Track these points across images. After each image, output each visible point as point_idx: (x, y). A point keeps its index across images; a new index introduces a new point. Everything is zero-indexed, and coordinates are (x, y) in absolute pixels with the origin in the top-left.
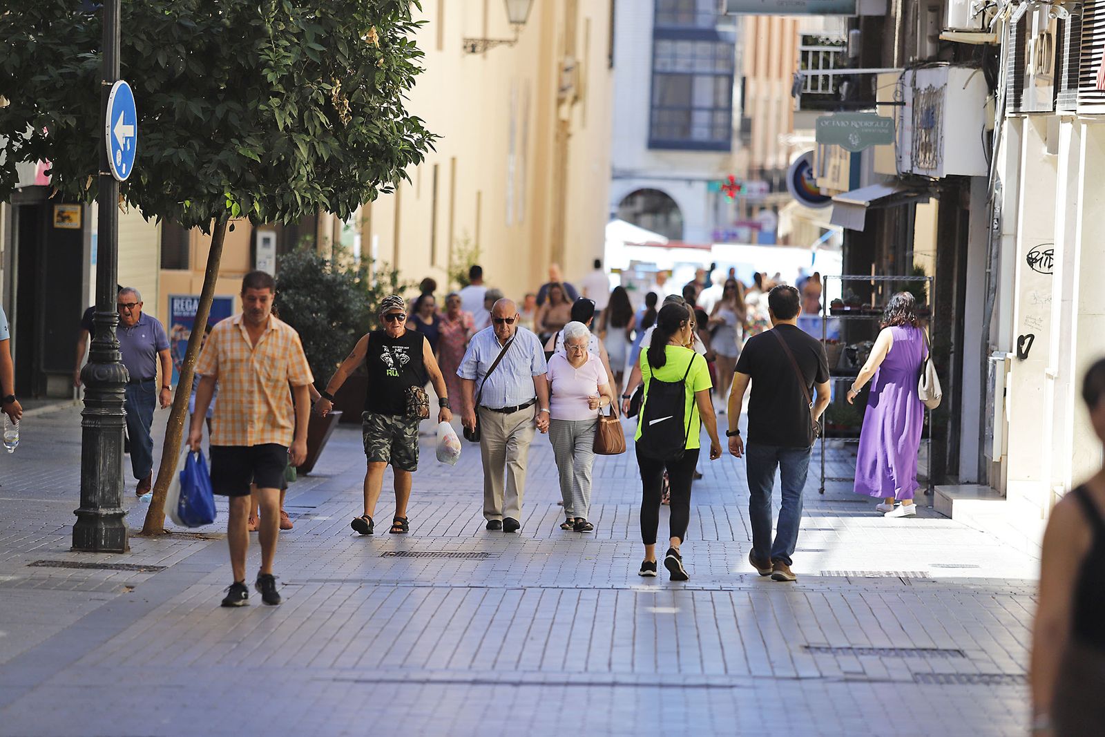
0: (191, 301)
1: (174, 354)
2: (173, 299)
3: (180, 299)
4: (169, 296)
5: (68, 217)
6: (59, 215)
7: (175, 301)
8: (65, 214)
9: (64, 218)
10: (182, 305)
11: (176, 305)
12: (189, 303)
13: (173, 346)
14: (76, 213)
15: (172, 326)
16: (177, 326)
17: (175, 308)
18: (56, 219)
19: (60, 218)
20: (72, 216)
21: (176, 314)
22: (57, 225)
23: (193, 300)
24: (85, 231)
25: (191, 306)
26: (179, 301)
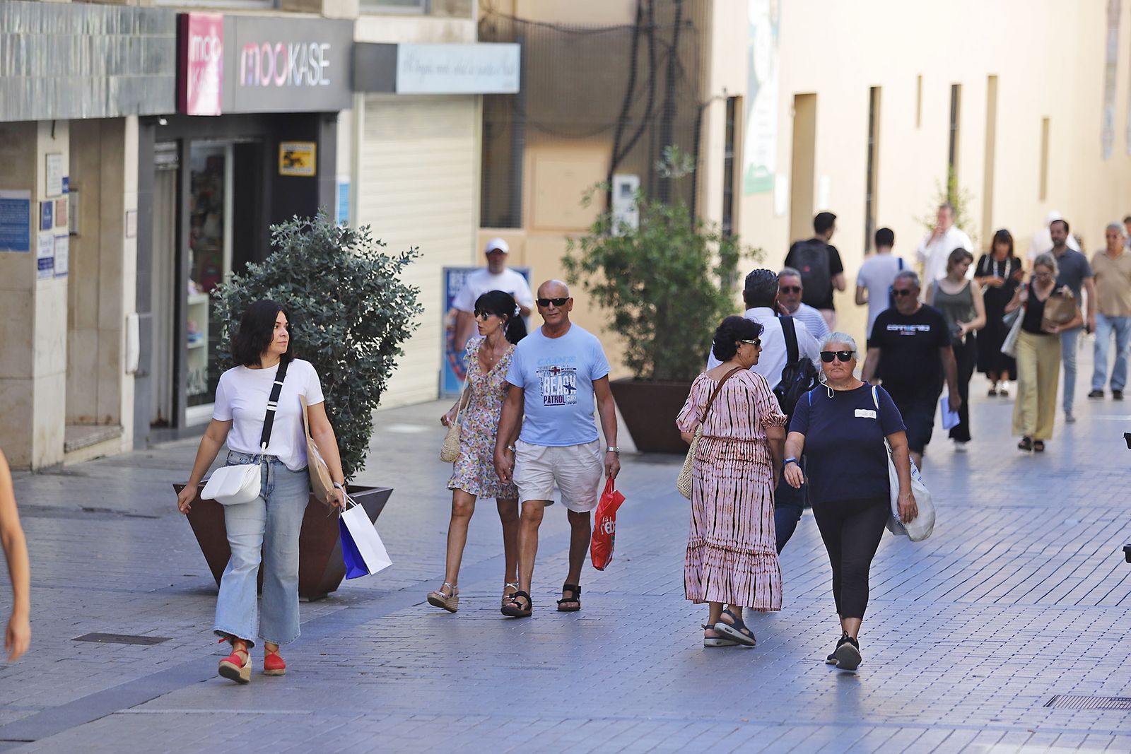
2: (448, 273)
3: (457, 272)
4: (443, 268)
5: (298, 160)
6: (286, 157)
7: (452, 274)
8: (294, 156)
9: (293, 162)
11: (453, 281)
14: (309, 154)
15: (448, 311)
17: (451, 286)
18: (282, 162)
19: (287, 162)
20: (304, 159)
22: (284, 171)
24: (323, 180)
26: (456, 274)
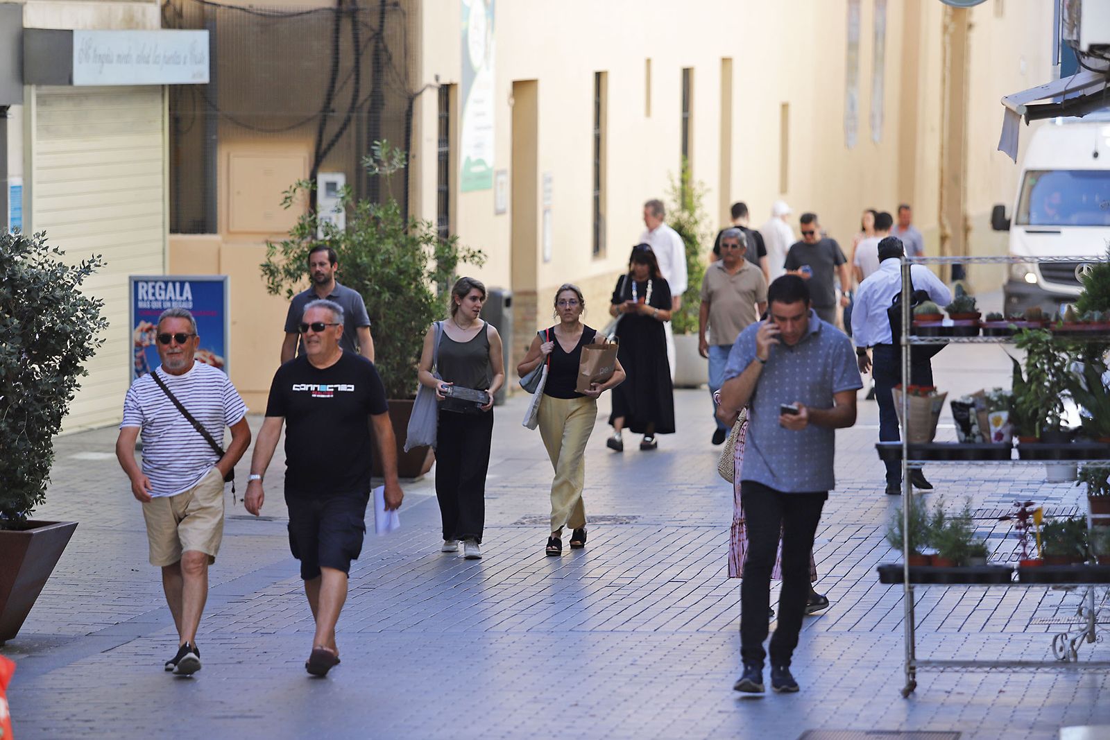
0: (163, 286)
1: (140, 367)
2: (136, 283)
3: (147, 282)
4: (130, 278)
7: (140, 285)
10: (151, 291)
11: (141, 292)
12: (160, 287)
13: (139, 354)
15: (136, 324)
16: (144, 325)
17: (140, 298)
21: (141, 305)
23: (166, 283)
25: (163, 292)
26: (145, 285)
